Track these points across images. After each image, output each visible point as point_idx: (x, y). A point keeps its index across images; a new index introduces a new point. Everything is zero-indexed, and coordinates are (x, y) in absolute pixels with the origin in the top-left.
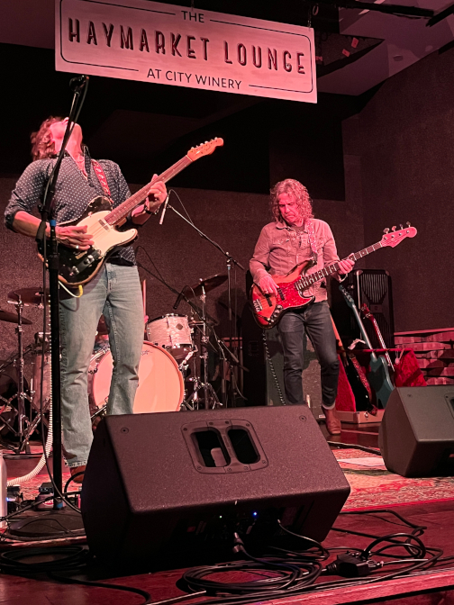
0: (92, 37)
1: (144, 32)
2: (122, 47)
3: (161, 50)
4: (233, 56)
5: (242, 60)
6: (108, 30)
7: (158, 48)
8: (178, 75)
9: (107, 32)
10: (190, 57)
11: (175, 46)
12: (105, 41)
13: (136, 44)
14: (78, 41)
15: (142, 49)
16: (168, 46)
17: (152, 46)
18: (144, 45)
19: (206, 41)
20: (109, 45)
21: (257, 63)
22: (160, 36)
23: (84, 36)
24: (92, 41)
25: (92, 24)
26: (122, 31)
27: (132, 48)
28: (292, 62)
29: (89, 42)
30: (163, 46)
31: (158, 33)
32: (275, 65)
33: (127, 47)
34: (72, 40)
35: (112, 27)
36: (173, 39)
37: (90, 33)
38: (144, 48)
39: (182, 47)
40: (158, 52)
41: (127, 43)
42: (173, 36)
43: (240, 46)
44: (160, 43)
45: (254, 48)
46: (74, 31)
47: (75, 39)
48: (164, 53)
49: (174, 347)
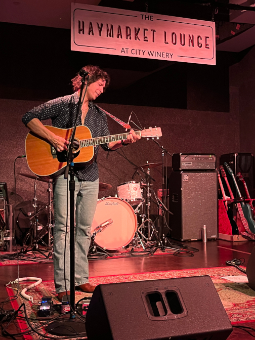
0: (91, 31)
1: (119, 27)
2: (107, 36)
3: (129, 37)
4: (169, 39)
5: (174, 42)
6: (100, 26)
7: (127, 36)
8: (138, 51)
9: (99, 28)
10: (145, 40)
11: (137, 34)
12: (98, 32)
13: (115, 34)
14: (83, 33)
15: (118, 37)
16: (133, 35)
17: (124, 35)
18: (119, 34)
19: (154, 31)
20: (100, 35)
21: (183, 43)
23: (86, 30)
24: (91, 33)
25: (91, 24)
26: (108, 27)
27: (113, 37)
28: (202, 42)
29: (89, 34)
30: (130, 35)
31: (127, 28)
32: (193, 44)
33: (110, 36)
34: (80, 33)
35: (102, 25)
36: (136, 31)
37: (90, 29)
38: (120, 36)
39: (140, 35)
40: (127, 38)
41: (110, 34)
42: (136, 29)
43: (173, 33)
44: (128, 33)
45: (181, 35)
46: (81, 28)
47: (81, 32)
48: (130, 39)
49: (132, 201)
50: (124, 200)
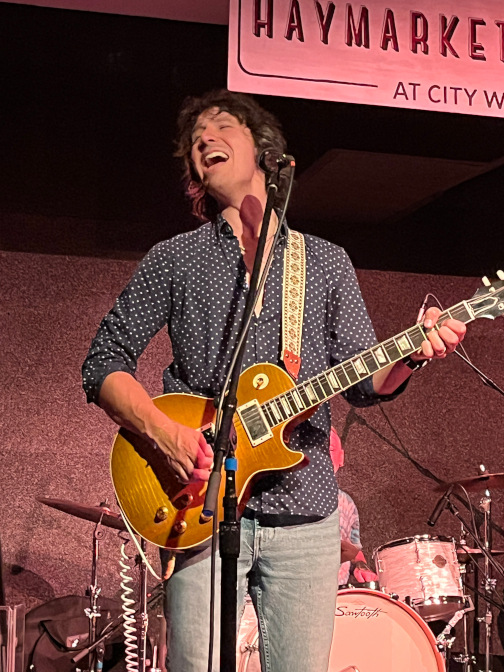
0: (294, 28)
1: (390, 14)
2: (350, 44)
3: (420, 47)
6: (325, 13)
7: (415, 42)
8: (450, 93)
9: (322, 19)
10: (474, 57)
11: (447, 38)
12: (319, 32)
13: (376, 34)
14: (270, 35)
15: (385, 47)
16: (434, 40)
17: (404, 40)
18: (389, 38)
20: (325, 41)
22: (420, 21)
23: (280, 25)
24: (295, 34)
25: (295, 3)
26: (350, 13)
27: (367, 46)
29: (289, 37)
30: (425, 38)
31: (416, 16)
33: (359, 44)
34: (258, 34)
35: (332, 8)
36: (444, 27)
37: (292, 20)
38: (390, 44)
39: (460, 40)
40: (415, 51)
41: (358, 36)
42: (444, 19)
44: (420, 34)
46: (264, 18)
47: (263, 31)
48: (426, 52)
49: (428, 603)
50: (401, 600)
